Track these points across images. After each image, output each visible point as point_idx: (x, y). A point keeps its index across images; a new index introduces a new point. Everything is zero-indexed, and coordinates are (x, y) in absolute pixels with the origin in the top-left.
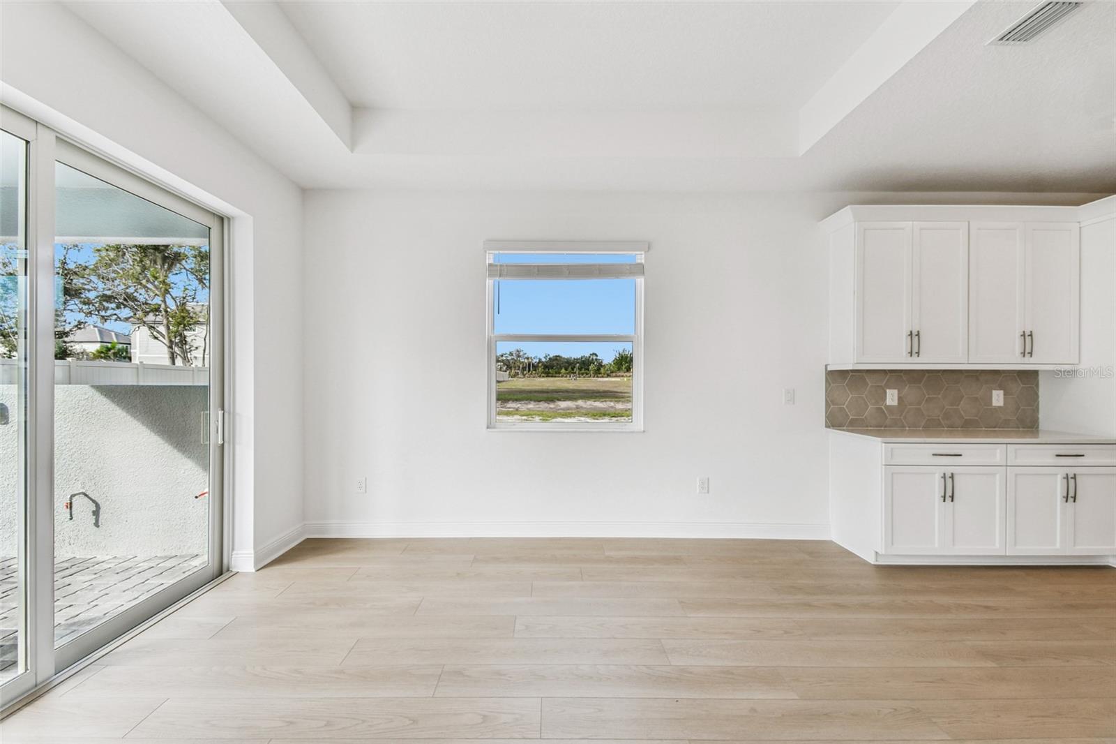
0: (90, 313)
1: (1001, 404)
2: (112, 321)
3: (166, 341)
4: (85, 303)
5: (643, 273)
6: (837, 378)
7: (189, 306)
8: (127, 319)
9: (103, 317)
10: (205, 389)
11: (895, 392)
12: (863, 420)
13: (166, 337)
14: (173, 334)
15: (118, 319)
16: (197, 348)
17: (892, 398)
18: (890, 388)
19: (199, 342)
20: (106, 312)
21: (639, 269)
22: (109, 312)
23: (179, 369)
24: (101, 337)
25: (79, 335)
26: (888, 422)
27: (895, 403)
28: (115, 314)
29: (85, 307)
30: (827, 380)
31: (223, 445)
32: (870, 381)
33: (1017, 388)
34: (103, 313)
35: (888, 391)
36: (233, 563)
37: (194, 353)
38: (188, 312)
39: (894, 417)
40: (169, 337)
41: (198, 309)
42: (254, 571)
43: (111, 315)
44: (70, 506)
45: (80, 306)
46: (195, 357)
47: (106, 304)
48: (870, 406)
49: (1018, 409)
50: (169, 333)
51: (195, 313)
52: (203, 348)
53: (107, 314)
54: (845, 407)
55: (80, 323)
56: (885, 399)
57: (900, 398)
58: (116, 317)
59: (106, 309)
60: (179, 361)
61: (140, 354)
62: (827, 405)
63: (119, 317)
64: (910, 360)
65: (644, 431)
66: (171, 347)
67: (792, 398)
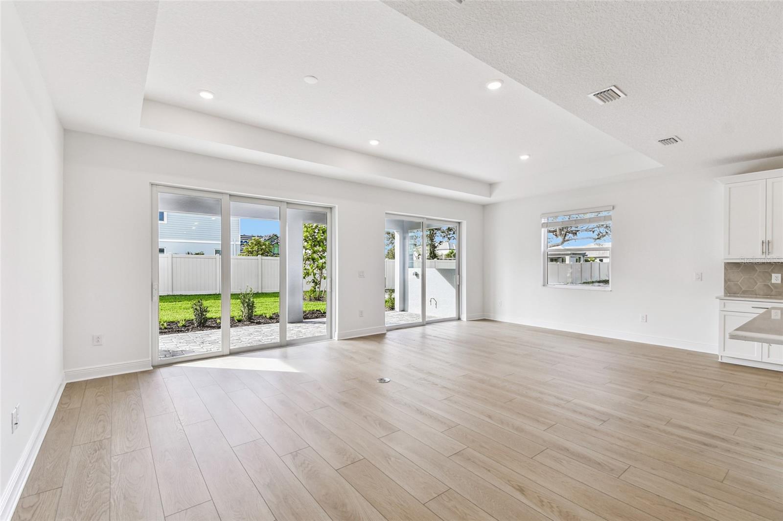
4: (442, 232)
5: (611, 219)
6: (731, 266)
11: (779, 275)
12: (753, 291)
17: (776, 279)
18: (774, 273)
21: (609, 218)
22: (451, 236)
24: (450, 247)
25: (440, 247)
26: (773, 293)
27: (779, 282)
29: (442, 234)
30: (725, 268)
31: (459, 285)
35: (773, 275)
36: (462, 318)
39: (778, 290)
42: (467, 320)
44: (431, 301)
45: (441, 233)
47: (450, 232)
48: (758, 284)
54: (739, 283)
55: (441, 242)
56: (770, 280)
57: (782, 279)
59: (450, 234)
62: (725, 282)
64: (764, 256)
67: (700, 278)
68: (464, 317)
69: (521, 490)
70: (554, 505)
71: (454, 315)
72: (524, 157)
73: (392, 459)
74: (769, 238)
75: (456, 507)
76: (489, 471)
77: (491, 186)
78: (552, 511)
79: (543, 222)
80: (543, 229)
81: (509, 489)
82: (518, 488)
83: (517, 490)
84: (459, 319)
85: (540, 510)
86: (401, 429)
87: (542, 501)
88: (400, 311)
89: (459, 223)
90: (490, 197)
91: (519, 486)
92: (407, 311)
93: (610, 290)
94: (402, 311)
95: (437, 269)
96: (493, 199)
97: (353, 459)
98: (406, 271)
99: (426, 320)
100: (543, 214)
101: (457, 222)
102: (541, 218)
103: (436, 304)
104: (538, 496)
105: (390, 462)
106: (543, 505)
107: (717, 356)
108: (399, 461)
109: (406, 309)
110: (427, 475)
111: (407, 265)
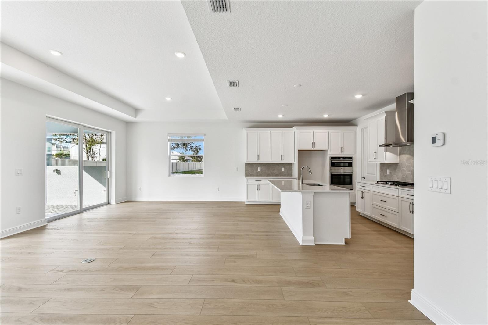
0: (56, 140)
1: (284, 171)
2: (64, 143)
3: (86, 151)
5: (204, 141)
6: (248, 165)
7: (94, 137)
8: (70, 142)
9: (61, 141)
10: (105, 167)
11: (260, 168)
12: (254, 174)
13: (86, 149)
14: (88, 148)
15: (67, 142)
16: (97, 153)
17: (259, 169)
19: (98, 151)
20: (62, 139)
21: (203, 140)
23: (90, 162)
27: (260, 170)
28: (65, 140)
30: (245, 165)
31: (109, 178)
32: (254, 165)
33: (287, 167)
34: (61, 140)
36: (111, 202)
37: (95, 155)
38: (94, 140)
39: (260, 174)
40: (87, 149)
41: (98, 139)
42: (115, 204)
43: (64, 140)
44: (75, 193)
46: (96, 157)
48: (255, 171)
49: (288, 172)
50: (87, 148)
51: (97, 140)
52: (99, 153)
53: (62, 140)
54: (249, 171)
56: (258, 170)
57: (261, 169)
58: (65, 141)
60: (90, 158)
61: (74, 155)
62: (245, 171)
63: (67, 141)
64: (257, 161)
65: (204, 177)
66: (87, 153)
67: (237, 170)
68: (113, 201)
69: (233, 281)
70: (249, 280)
71: (104, 201)
72: (168, 99)
73: (155, 304)
74: (259, 154)
75: (216, 306)
76: (213, 280)
77: (136, 111)
78: (251, 283)
79: (169, 138)
80: (169, 143)
81: (229, 284)
82: (231, 281)
83: (232, 282)
84: (109, 203)
85: (247, 285)
86: (141, 285)
87: (244, 281)
89: (109, 132)
90: (136, 118)
91: (231, 280)
93: (203, 176)
96: (138, 119)
97: (126, 320)
99: (83, 208)
100: (169, 134)
101: (107, 132)
102: (168, 136)
104: (241, 280)
105: (156, 307)
106: (246, 282)
107: (244, 202)
108: (160, 303)
110: (186, 300)
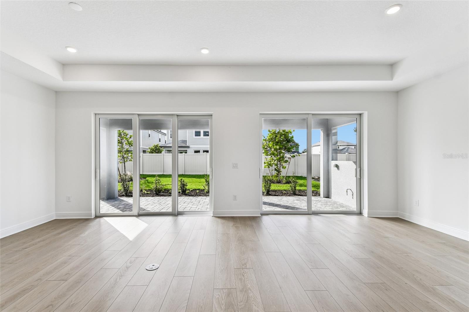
42: (367, 216)
44: (347, 192)
68: (365, 212)
84: (360, 214)
88: (323, 197)
89: (360, 114)
92: (331, 198)
94: (326, 197)
95: (353, 162)
98: (330, 163)
103: (353, 195)
109: (330, 197)
111: (330, 158)
